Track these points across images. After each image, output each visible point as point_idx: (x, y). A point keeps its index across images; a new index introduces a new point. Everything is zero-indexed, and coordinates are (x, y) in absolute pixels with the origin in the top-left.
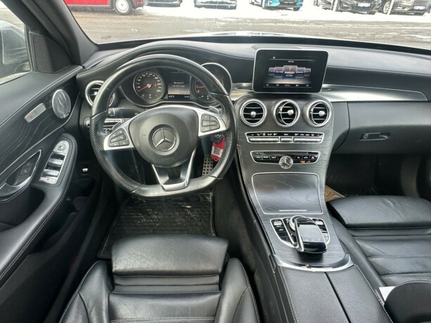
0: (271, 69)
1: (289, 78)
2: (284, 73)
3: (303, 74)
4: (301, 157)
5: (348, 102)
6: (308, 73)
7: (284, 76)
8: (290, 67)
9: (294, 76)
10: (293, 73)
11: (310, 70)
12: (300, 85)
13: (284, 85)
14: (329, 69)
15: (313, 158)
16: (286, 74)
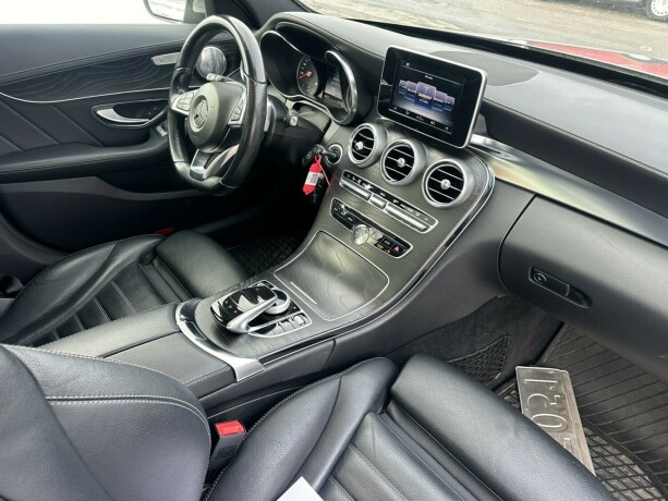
0: (402, 82)
1: (423, 105)
2: (417, 94)
3: (443, 104)
6: (451, 105)
7: (417, 100)
8: (427, 87)
9: (431, 104)
10: (430, 98)
11: (453, 100)
12: (437, 124)
13: (415, 115)
15: (397, 249)
16: (420, 97)
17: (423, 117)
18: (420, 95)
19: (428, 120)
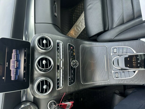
0: (13, 79)
1: (19, 64)
2: (16, 69)
3: (17, 54)
4: (71, 55)
5: (35, 23)
6: (16, 51)
7: (18, 68)
8: (12, 64)
9: (18, 61)
10: (16, 62)
11: (14, 50)
12: (25, 56)
13: (24, 67)
14: (13, 37)
15: (72, 48)
16: (17, 67)
17: (24, 63)
18: (16, 67)
19: (25, 60)
